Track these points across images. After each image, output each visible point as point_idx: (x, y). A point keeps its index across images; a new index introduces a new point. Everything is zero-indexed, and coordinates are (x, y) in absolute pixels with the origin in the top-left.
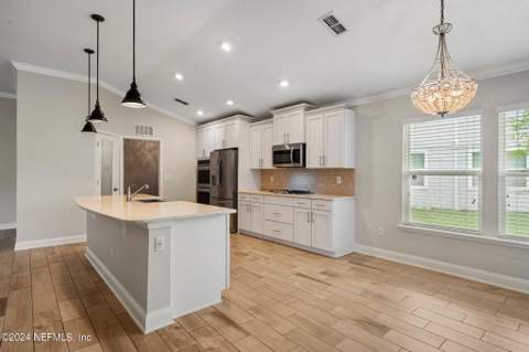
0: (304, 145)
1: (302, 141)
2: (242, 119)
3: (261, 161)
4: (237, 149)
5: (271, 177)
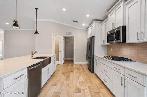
0: (124, 28)
3: (104, 41)
4: (94, 36)
5: (112, 49)
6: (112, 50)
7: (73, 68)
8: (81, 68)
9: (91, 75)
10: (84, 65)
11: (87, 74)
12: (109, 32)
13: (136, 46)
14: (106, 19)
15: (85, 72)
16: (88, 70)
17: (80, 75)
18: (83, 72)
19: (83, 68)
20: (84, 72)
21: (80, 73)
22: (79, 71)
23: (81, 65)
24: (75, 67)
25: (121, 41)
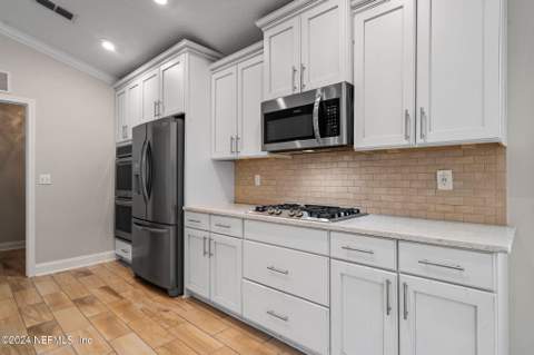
0: (351, 88)
1: (344, 78)
2: (192, 51)
3: (235, 141)
4: (182, 116)
5: (258, 178)
6: (258, 183)
7: (38, 307)
8: (96, 292)
9: (179, 311)
10: (102, 265)
11: (152, 315)
12: (286, 99)
13: (364, 164)
14: (254, 42)
15: (138, 306)
16: (141, 290)
17: (116, 332)
18: (125, 307)
19: (107, 289)
20: (130, 304)
21: (109, 321)
22: (91, 312)
23: (86, 273)
24: (55, 296)
25: (341, 140)
